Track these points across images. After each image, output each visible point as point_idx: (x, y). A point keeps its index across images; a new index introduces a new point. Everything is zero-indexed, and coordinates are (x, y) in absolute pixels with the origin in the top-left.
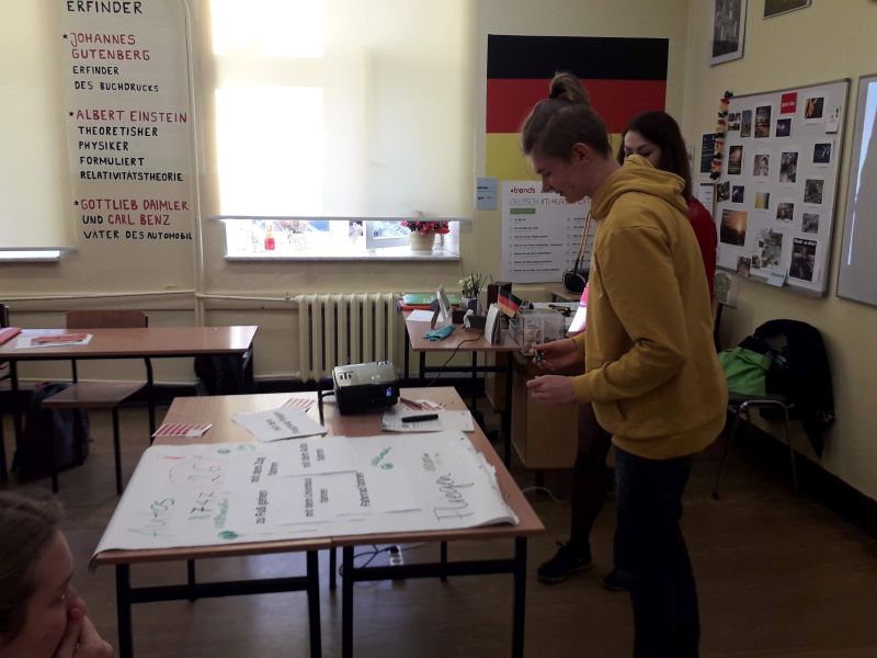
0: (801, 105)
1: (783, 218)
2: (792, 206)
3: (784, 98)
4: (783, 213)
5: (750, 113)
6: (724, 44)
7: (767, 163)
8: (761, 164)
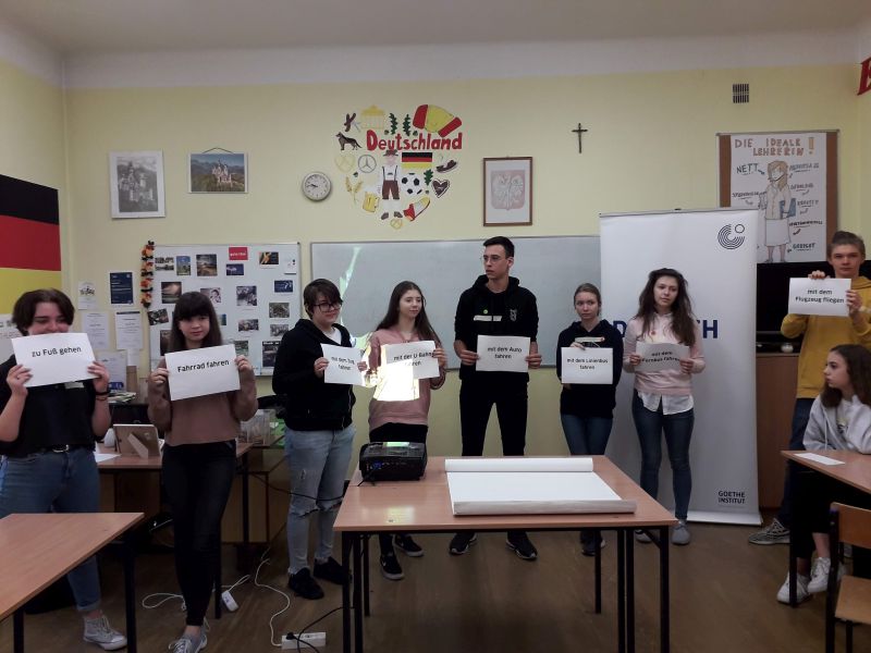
0: (254, 256)
1: (247, 329)
2: (257, 321)
3: (232, 250)
4: (246, 326)
5: (188, 259)
6: (137, 204)
7: (218, 293)
8: (210, 294)
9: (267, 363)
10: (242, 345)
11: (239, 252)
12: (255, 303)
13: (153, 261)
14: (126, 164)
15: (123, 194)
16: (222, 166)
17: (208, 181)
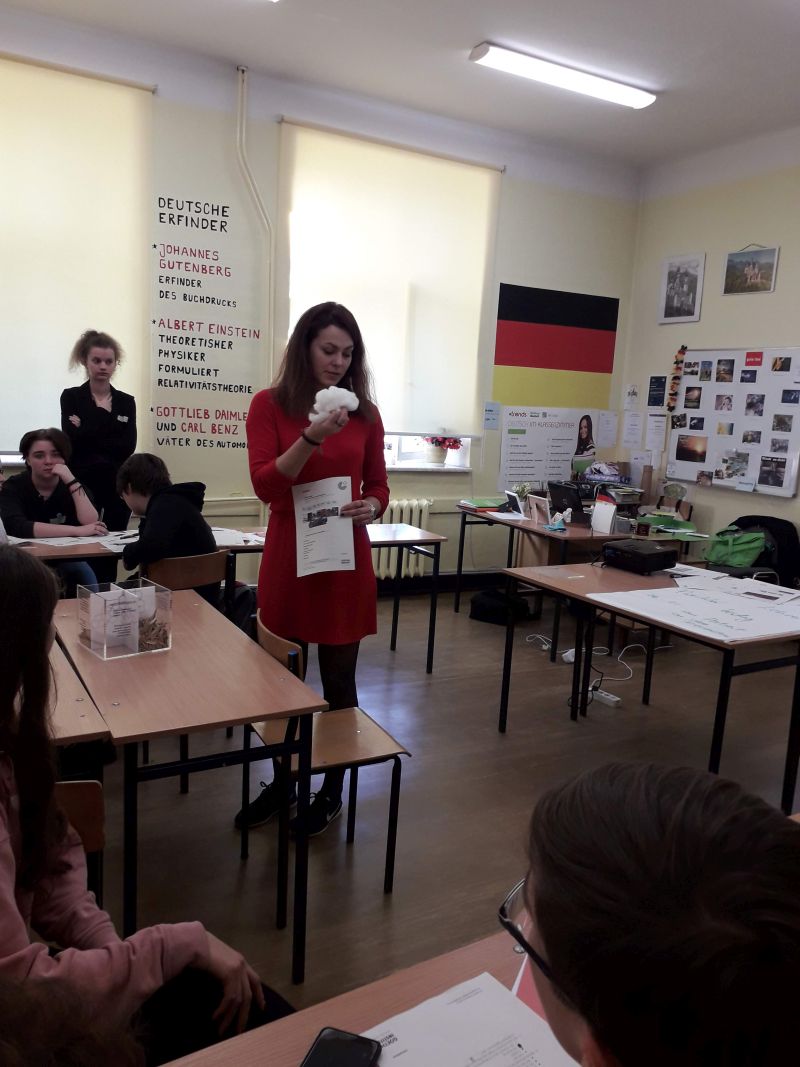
0: (767, 362)
1: (750, 441)
2: (760, 433)
3: (749, 355)
4: (749, 438)
5: (710, 363)
6: (679, 309)
7: (730, 401)
8: (722, 401)
9: (763, 480)
10: (743, 458)
11: (755, 358)
12: (760, 413)
13: (682, 365)
14: (675, 269)
15: (669, 299)
16: (754, 264)
17: (739, 281)
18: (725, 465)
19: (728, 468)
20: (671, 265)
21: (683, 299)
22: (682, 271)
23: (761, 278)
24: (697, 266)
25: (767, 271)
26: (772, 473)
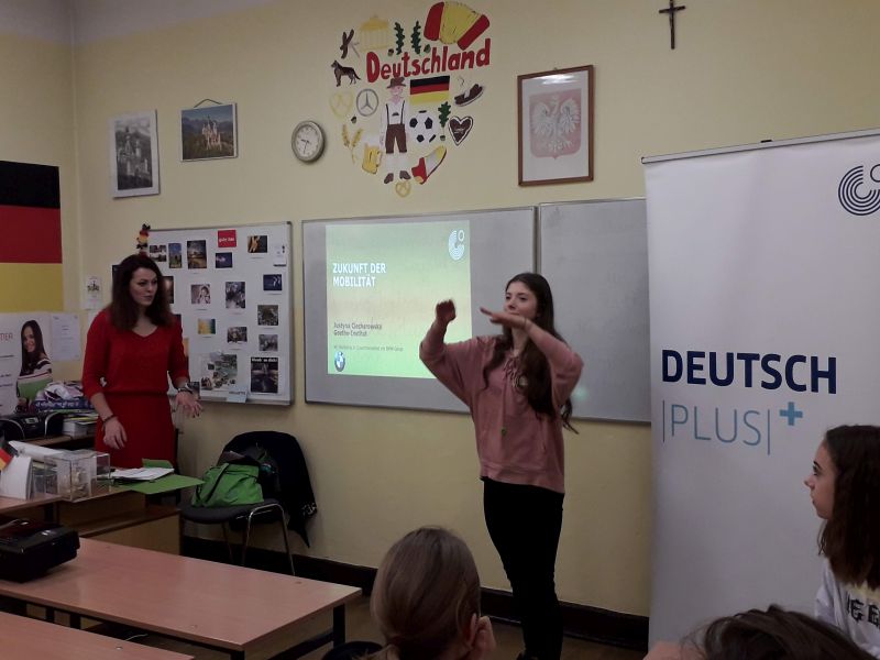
0: (242, 242)
1: (236, 340)
2: (245, 329)
4: (235, 336)
5: (178, 246)
6: (133, 180)
7: (208, 292)
8: (200, 292)
9: (255, 387)
10: (231, 361)
13: (148, 250)
14: (123, 130)
15: (121, 167)
16: (212, 125)
17: (198, 144)
18: (211, 373)
19: (215, 375)
20: (118, 124)
21: (137, 166)
22: (131, 131)
23: (222, 140)
24: (149, 126)
25: (227, 132)
26: (264, 377)
